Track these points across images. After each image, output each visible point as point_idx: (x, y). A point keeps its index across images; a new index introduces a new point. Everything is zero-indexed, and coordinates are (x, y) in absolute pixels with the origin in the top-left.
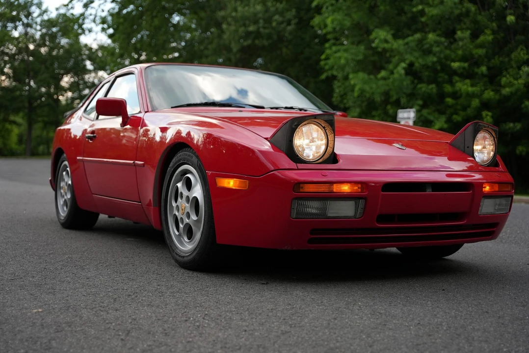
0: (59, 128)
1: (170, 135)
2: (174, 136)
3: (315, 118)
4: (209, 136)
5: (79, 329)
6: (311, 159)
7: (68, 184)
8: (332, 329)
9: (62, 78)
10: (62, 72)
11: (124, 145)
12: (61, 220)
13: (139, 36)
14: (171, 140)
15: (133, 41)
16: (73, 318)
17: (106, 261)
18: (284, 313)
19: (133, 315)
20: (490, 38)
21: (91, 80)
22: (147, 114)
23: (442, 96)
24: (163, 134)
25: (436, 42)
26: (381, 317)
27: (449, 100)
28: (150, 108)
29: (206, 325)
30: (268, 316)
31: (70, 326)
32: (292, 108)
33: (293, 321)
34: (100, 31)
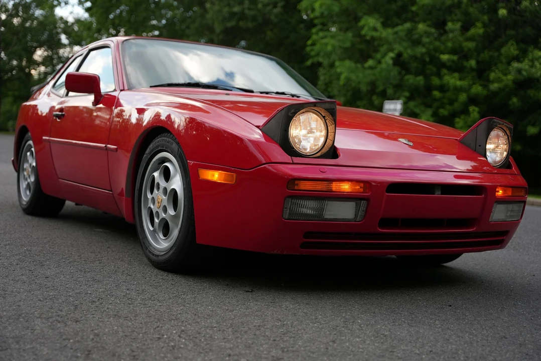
0: (25, 104)
1: (147, 117)
2: (153, 119)
3: (315, 106)
4: (192, 121)
5: (29, 346)
6: (308, 152)
7: (32, 166)
8: (331, 355)
9: (35, 51)
10: (35, 44)
11: (98, 126)
12: (23, 205)
13: (118, 11)
14: (148, 123)
15: (111, 16)
16: (23, 331)
17: (69, 257)
18: (273, 332)
19: (96, 329)
20: (481, 31)
21: (66, 55)
22: (123, 93)
23: (429, 88)
24: (140, 116)
25: (426, 32)
26: (387, 341)
27: (436, 94)
28: (127, 86)
29: (182, 346)
30: (255, 335)
31: (18, 342)
32: (283, 93)
33: (285, 344)
34: (77, 4)
